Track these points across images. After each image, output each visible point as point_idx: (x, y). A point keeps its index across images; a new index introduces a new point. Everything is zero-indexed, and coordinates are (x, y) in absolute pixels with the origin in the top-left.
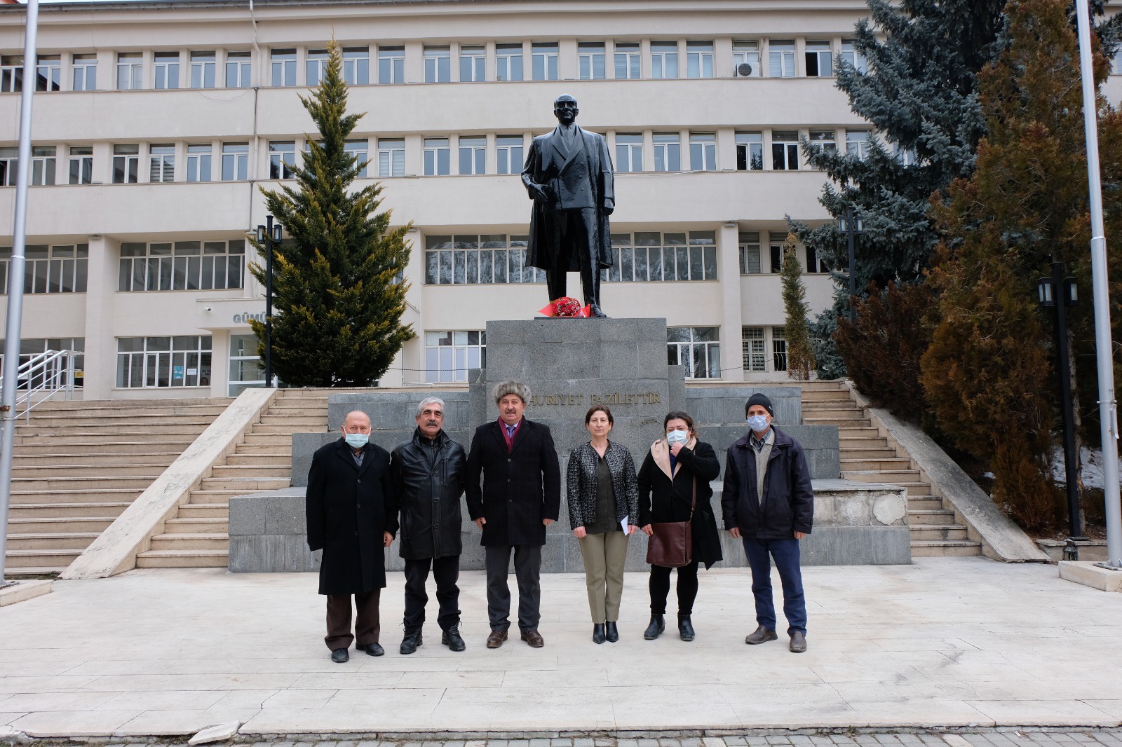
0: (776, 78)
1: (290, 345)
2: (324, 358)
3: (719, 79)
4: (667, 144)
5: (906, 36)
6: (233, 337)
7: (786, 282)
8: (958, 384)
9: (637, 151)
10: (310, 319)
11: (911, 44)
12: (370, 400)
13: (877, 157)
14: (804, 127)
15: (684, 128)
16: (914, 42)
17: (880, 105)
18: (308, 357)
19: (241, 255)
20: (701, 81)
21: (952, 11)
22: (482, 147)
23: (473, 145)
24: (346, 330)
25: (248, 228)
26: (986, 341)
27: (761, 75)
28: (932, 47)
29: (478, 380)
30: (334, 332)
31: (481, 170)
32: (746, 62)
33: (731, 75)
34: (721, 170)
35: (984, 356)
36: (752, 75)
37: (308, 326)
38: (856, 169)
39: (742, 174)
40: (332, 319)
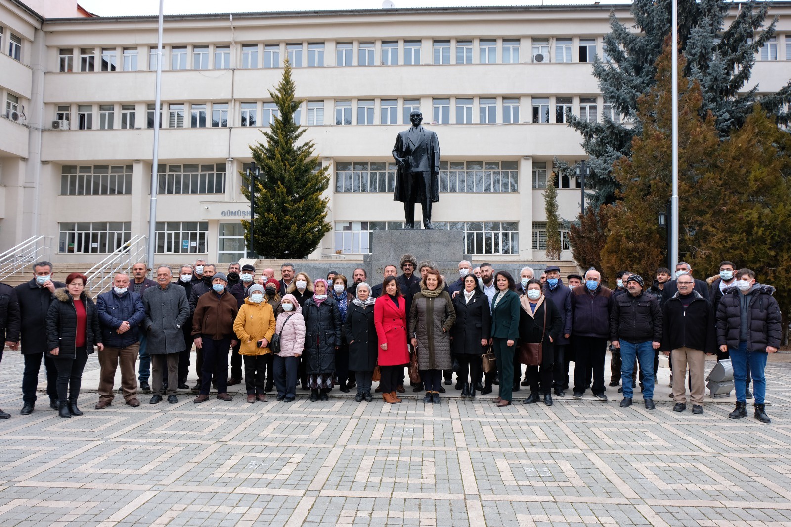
0: (559, 64)
1: (264, 234)
2: (282, 242)
3: (522, 64)
4: (488, 105)
5: (632, 48)
6: (221, 224)
7: (547, 201)
8: (616, 266)
9: (469, 110)
10: (275, 221)
11: (634, 53)
12: (309, 266)
13: (608, 125)
14: (576, 95)
15: (499, 96)
16: (637, 52)
17: (612, 92)
18: (273, 241)
19: (223, 173)
20: (510, 66)
21: (659, 34)
22: (371, 107)
23: (366, 105)
24: (294, 227)
25: (228, 157)
26: (630, 245)
27: (550, 61)
28: (648, 55)
29: (368, 260)
30: (288, 228)
31: (371, 122)
32: (540, 53)
33: (530, 61)
34: (522, 122)
35: (630, 252)
36: (544, 61)
37: (274, 224)
38: (598, 130)
39: (535, 126)
40: (287, 220)
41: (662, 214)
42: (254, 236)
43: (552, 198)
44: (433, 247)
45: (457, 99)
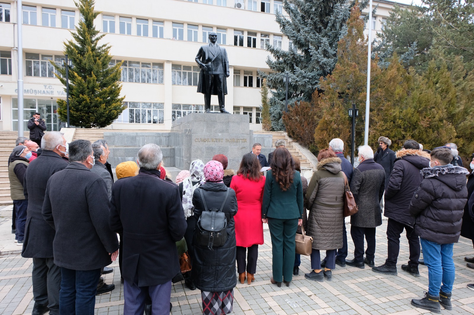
0: (250, 11)
1: (77, 110)
2: (92, 116)
3: (229, 8)
4: (208, 31)
5: (302, 9)
6: (13, 99)
7: (263, 96)
8: (326, 138)
9: (196, 33)
10: (88, 101)
11: (304, 12)
12: (121, 135)
13: (292, 53)
14: (259, 32)
15: (215, 26)
16: (305, 11)
17: (293, 34)
18: (84, 116)
19: (8, 59)
20: (222, 8)
21: (318, 3)
22: (130, 23)
23: (126, 21)
24: (103, 106)
25: (13, 46)
26: (335, 126)
27: (245, 9)
28: (310, 14)
29: (187, 133)
30: (96, 106)
31: (129, 33)
32: (239, 2)
33: (233, 6)
34: (228, 45)
35: (334, 130)
36: (241, 8)
37: (86, 103)
38: (284, 55)
39: (236, 47)
40: (97, 101)
41: (351, 109)
42: (70, 111)
43: (265, 94)
44: (231, 124)
45: (173, 23)
